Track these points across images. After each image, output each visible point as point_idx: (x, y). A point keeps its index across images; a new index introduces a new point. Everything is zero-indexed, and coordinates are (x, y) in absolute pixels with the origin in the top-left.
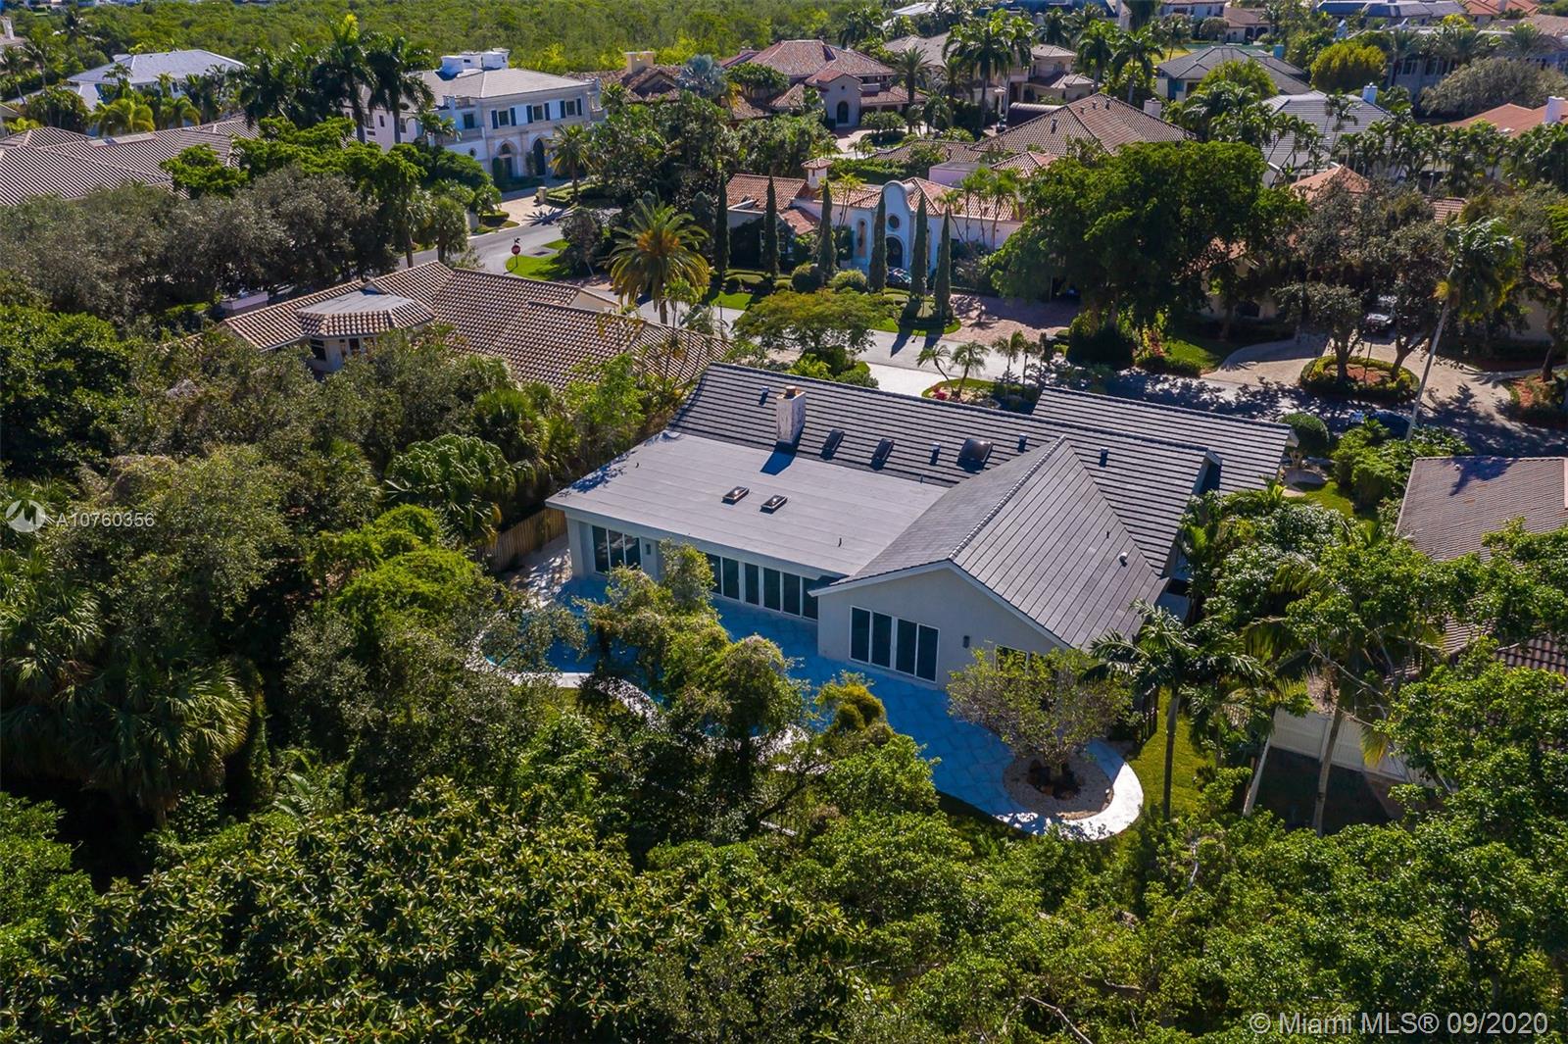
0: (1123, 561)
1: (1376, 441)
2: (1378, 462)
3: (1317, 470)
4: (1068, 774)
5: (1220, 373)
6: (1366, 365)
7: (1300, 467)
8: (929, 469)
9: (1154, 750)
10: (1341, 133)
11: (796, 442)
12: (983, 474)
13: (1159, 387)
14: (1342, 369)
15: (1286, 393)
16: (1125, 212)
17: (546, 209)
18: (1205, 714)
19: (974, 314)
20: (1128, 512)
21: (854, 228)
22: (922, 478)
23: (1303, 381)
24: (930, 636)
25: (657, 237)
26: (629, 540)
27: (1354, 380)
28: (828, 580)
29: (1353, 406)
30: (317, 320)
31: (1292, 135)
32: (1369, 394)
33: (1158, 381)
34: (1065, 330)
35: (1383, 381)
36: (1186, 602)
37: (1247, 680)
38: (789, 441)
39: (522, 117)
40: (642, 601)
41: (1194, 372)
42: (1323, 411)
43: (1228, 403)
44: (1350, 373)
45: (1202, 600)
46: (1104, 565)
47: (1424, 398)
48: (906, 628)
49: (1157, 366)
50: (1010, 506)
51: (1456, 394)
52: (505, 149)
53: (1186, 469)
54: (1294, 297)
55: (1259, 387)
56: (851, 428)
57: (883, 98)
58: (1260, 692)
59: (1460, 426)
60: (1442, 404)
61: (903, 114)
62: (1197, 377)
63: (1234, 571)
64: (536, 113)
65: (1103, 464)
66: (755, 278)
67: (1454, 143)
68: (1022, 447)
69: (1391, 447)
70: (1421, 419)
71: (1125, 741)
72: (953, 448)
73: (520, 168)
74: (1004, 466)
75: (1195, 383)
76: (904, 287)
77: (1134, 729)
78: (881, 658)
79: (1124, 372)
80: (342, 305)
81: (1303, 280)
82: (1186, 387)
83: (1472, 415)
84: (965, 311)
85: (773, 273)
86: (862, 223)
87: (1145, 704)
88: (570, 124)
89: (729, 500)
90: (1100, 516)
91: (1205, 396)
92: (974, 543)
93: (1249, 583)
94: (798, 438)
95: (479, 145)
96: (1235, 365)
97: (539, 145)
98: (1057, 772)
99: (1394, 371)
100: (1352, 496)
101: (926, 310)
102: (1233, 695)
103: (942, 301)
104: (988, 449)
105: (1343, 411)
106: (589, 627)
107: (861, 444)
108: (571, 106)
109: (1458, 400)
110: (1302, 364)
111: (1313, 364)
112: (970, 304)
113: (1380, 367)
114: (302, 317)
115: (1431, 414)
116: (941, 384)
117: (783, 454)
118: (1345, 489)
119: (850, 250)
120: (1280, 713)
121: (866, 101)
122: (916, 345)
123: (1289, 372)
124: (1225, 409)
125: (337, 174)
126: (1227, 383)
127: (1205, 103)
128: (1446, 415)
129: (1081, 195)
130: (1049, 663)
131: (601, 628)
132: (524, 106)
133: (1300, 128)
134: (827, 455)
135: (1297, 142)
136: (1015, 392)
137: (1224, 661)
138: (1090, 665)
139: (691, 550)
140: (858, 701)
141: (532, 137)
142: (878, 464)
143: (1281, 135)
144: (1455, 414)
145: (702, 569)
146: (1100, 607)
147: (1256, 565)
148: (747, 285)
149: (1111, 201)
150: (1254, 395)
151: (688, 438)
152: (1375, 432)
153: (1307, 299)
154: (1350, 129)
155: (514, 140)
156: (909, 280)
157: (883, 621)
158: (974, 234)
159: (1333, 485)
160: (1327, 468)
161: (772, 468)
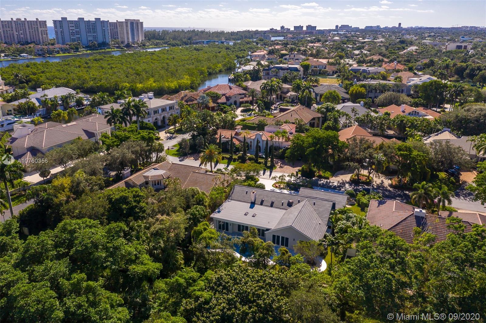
0: (320, 224)
1: (364, 195)
2: (364, 200)
3: (354, 201)
4: (314, 262)
5: (334, 178)
6: (363, 176)
7: (350, 200)
8: (281, 207)
9: (328, 257)
10: (355, 117)
11: (255, 202)
12: (292, 207)
13: (321, 182)
14: (358, 177)
15: (347, 183)
16: (313, 148)
17: (168, 135)
18: (336, 250)
19: (279, 164)
20: (320, 214)
21: (249, 143)
22: (281, 209)
23: (350, 180)
24: (287, 239)
25: (211, 151)
26: (223, 222)
27: (361, 180)
28: (268, 230)
29: (361, 186)
30: (148, 177)
31: (345, 116)
32: (364, 183)
33: (321, 181)
34: (300, 168)
35: (366, 180)
36: (331, 230)
37: (342, 244)
38: (253, 201)
39: (160, 111)
40: (248, 237)
41: (328, 178)
42: (355, 187)
43: (336, 186)
44: (360, 178)
45: (334, 230)
46: (317, 225)
47: (374, 183)
48: (283, 238)
49: (320, 177)
50: (299, 215)
51: (381, 182)
52: (156, 119)
53: (329, 205)
54: (347, 165)
55: (341, 181)
56: (265, 199)
57: (245, 99)
58: (344, 246)
59: (381, 190)
60: (378, 185)
61: (250, 104)
62: (329, 179)
63: (339, 225)
64: (163, 110)
65: (314, 205)
66: (228, 156)
67: (380, 120)
68: (299, 202)
69: (367, 196)
70: (374, 189)
71: (323, 256)
72: (286, 202)
73: (160, 123)
74: (296, 206)
75: (328, 181)
76: (263, 158)
77: (324, 254)
78: (278, 243)
79: (314, 179)
80: (151, 173)
81: (349, 161)
82: (327, 182)
83: (383, 187)
84: (278, 163)
85: (232, 155)
86: (251, 142)
87: (326, 249)
88: (172, 112)
89: (245, 215)
90: (315, 215)
91: (331, 184)
92: (295, 222)
93: (342, 227)
94: (255, 201)
95: (150, 119)
96: (336, 176)
97: (164, 117)
98: (312, 262)
99: (368, 177)
100: (360, 207)
101: (269, 164)
102: (340, 247)
103: (272, 161)
104: (293, 202)
105: (359, 187)
106: (242, 241)
107: (268, 202)
108: (171, 107)
109: (381, 183)
110: (350, 175)
111: (352, 176)
112: (278, 161)
113: (366, 176)
114: (144, 176)
115: (375, 187)
116: (275, 183)
117: (253, 205)
118: (359, 205)
119: (248, 148)
120: (348, 249)
121: (241, 100)
122: (268, 173)
123: (347, 177)
124: (335, 188)
125: (140, 140)
126: (335, 181)
127: (325, 108)
128: (379, 187)
129: (303, 144)
130: (310, 243)
131: (244, 241)
132: (161, 109)
133: (347, 115)
134: (261, 204)
135: (346, 118)
136: (291, 184)
137: (339, 241)
138: (319, 243)
139: (254, 227)
140: (285, 250)
141: (162, 116)
142: (272, 206)
143: (343, 116)
144: (380, 187)
145: (256, 231)
146: (317, 232)
147: (342, 224)
148: (226, 158)
149: (310, 146)
150: (341, 183)
151: (232, 201)
152: (364, 193)
153: (350, 165)
154: (357, 116)
155: (158, 117)
156: (264, 156)
157: (278, 237)
158: (277, 145)
159: (357, 204)
160: (355, 200)
161: (252, 207)
